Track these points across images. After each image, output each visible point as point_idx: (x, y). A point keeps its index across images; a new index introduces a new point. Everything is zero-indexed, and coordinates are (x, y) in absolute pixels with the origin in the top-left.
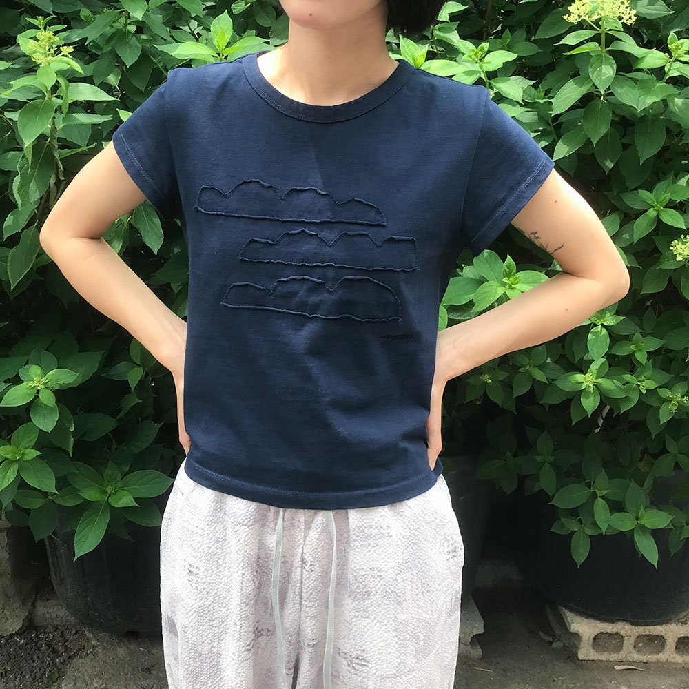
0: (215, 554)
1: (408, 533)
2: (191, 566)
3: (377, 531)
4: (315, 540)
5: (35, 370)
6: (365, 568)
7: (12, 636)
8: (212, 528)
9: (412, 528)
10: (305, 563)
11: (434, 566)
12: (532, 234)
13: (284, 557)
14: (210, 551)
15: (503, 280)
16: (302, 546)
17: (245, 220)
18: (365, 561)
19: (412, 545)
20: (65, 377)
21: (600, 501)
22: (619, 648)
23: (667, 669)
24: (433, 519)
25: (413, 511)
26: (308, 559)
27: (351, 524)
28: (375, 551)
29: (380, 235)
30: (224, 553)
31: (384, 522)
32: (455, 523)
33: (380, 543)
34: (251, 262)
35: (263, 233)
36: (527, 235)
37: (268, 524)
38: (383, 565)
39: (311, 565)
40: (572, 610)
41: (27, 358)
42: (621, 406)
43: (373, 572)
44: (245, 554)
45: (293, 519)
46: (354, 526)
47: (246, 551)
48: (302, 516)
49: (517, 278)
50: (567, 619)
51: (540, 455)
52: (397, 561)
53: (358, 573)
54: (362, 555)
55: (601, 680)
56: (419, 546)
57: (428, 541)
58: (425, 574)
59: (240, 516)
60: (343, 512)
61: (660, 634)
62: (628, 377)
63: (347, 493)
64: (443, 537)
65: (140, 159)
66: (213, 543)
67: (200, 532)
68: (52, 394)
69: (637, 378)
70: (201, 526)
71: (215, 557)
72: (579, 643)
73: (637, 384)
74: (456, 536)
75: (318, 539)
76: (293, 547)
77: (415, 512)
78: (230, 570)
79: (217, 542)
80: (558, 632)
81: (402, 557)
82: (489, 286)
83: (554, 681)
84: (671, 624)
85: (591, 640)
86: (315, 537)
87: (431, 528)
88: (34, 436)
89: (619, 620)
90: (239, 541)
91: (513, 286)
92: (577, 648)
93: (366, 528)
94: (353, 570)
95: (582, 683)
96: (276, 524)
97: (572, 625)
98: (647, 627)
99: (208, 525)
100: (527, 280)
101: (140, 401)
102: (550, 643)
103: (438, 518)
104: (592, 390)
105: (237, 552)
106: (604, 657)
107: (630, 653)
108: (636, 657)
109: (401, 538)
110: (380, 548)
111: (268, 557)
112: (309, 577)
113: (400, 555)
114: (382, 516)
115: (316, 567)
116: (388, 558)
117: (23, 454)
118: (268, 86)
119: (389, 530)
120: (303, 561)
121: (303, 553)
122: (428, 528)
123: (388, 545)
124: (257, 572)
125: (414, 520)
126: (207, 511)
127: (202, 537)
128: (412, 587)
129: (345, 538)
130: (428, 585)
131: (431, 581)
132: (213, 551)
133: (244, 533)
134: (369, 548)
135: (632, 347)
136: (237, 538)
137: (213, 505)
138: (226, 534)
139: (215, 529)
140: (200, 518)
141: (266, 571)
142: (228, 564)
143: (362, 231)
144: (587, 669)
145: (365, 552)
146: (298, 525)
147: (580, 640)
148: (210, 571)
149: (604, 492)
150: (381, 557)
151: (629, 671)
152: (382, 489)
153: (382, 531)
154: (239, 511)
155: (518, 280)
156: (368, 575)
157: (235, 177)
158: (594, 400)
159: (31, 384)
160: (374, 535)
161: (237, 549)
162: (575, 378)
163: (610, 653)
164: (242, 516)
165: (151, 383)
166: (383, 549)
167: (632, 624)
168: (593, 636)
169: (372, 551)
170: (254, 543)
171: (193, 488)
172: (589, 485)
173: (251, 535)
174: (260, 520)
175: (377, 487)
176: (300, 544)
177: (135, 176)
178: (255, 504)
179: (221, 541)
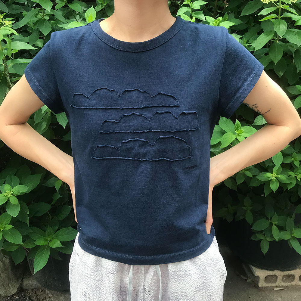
0: (97, 287)
1: (199, 272)
2: (85, 293)
3: (183, 273)
4: (150, 280)
5: (7, 187)
6: (178, 291)
7: (13, 295)
8: (95, 274)
9: (201, 269)
10: (145, 290)
11: (214, 286)
12: (253, 105)
13: (134, 288)
14: (95, 286)
15: (235, 132)
16: (143, 282)
17: (100, 110)
18: (178, 288)
19: (202, 278)
20: (22, 189)
21: (274, 227)
22: (276, 281)
23: (296, 288)
24: (212, 262)
25: (201, 261)
26: (147, 289)
27: (169, 270)
28: (183, 283)
29: (176, 112)
30: (103, 287)
31: (187, 268)
32: (223, 261)
33: (185, 279)
34: (106, 133)
35: (111, 116)
36: (250, 106)
37: (125, 271)
38: (188, 290)
39: (149, 292)
40: (255, 266)
41: (4, 180)
42: (288, 187)
43: (182, 294)
44: (114, 288)
45: (138, 269)
46: (171, 272)
47: (114, 286)
48: (143, 268)
49: (242, 130)
50: (253, 270)
51: (245, 207)
52: (194, 287)
53: (174, 295)
54: (176, 285)
55: (269, 295)
56: (205, 278)
57: (210, 274)
58: (209, 291)
59: (110, 269)
60: (165, 265)
61: (292, 274)
62: (291, 173)
63: (167, 255)
64: (217, 270)
65: (39, 82)
66: (96, 281)
67: (89, 276)
68: (16, 198)
69: (295, 173)
70: (89, 273)
71: (98, 288)
72: (259, 280)
73: (295, 176)
74: (223, 268)
75: (152, 279)
76: (139, 283)
77: (203, 261)
78: (106, 295)
79: (98, 281)
80: (249, 275)
81: (197, 285)
82: (228, 135)
83: (249, 297)
84: (297, 269)
85: (264, 279)
86: (150, 278)
87: (211, 267)
88: (9, 218)
89: (275, 269)
90: (110, 281)
91: (240, 134)
92: (258, 282)
93: (177, 272)
94: (171, 293)
95: (261, 297)
96: (129, 271)
97: (256, 273)
98: (287, 272)
99: (93, 272)
100: (246, 131)
101: (61, 197)
102: (246, 280)
103: (214, 261)
104: (275, 181)
105: (109, 287)
106: (270, 285)
107: (280, 282)
108: (283, 284)
109: (196, 275)
110: (185, 281)
111: (125, 288)
112: (148, 298)
113: (196, 284)
114: (186, 265)
115: (151, 293)
116: (190, 286)
117: (5, 228)
118: (106, 35)
119: (190, 272)
120: (144, 289)
121: (144, 285)
122: (210, 267)
123: (190, 280)
124: (120, 295)
125: (202, 265)
126: (92, 266)
127: (90, 279)
128: (203, 298)
129: (166, 276)
130: (211, 296)
131: (212, 294)
132: (96, 286)
133: (112, 277)
134: (180, 281)
135: (293, 159)
136: (109, 280)
137: (94, 263)
138: (103, 276)
139: (97, 274)
140: (88, 269)
141: (125, 294)
142: (105, 292)
143: (166, 110)
144: (263, 291)
145: (177, 284)
146: (141, 272)
147: (259, 279)
148: (96, 296)
149: (276, 223)
150: (186, 286)
151: (280, 290)
152: (185, 252)
153: (186, 273)
154: (109, 266)
155: (242, 132)
156: (180, 295)
157: (92, 87)
158: (276, 185)
159: (5, 194)
160: (182, 275)
161: (109, 286)
162: (267, 175)
163: (272, 283)
164: (111, 269)
165: (66, 187)
166: (187, 282)
167: (281, 271)
168: (265, 277)
169: (181, 283)
170: (118, 281)
171: (83, 254)
172: (267, 219)
173: (116, 278)
174: (120, 270)
175: (183, 251)
176: (143, 281)
177: (36, 91)
178: (118, 262)
179: (101, 281)
